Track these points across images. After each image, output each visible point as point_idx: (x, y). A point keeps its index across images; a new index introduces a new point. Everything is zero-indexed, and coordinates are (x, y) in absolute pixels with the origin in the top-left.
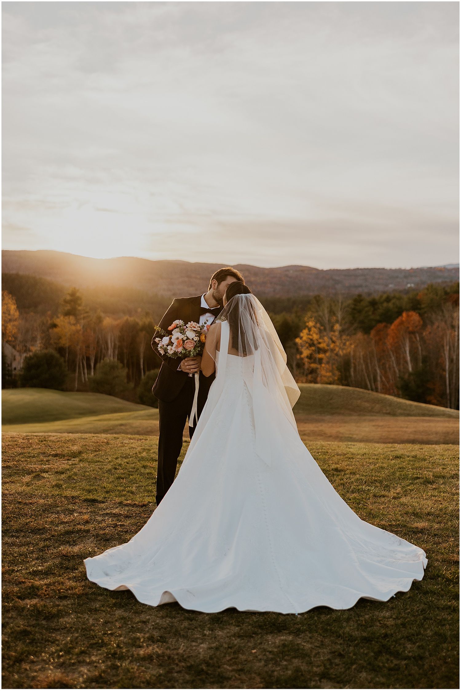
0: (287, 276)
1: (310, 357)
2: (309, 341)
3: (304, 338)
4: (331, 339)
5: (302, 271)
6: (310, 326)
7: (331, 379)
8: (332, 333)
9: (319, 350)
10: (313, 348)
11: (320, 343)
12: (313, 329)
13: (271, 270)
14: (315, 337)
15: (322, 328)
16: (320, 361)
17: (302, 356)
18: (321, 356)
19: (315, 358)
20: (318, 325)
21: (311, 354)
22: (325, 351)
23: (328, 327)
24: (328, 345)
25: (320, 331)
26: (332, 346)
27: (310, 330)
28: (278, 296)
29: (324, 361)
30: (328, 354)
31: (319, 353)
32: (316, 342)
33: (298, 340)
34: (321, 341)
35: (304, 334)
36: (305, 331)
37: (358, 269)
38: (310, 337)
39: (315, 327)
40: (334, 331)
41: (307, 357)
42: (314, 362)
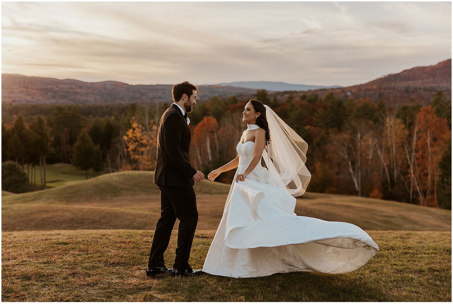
0: (105, 89)
1: (134, 150)
2: (134, 138)
3: (130, 136)
4: (150, 136)
5: (117, 85)
6: (134, 127)
7: (151, 167)
8: (151, 132)
9: (142, 145)
10: (137, 144)
11: (142, 140)
12: (137, 129)
13: (93, 84)
14: (138, 135)
15: (144, 128)
16: (142, 153)
17: (129, 150)
18: (143, 149)
19: (139, 151)
20: (140, 126)
21: (135, 148)
22: (145, 146)
23: (148, 127)
24: (148, 141)
25: (142, 131)
26: (151, 141)
27: (134, 129)
28: (98, 104)
29: (145, 153)
30: (147, 148)
31: (141, 147)
32: (139, 139)
33: (125, 138)
34: (142, 138)
35: (130, 133)
36: (131, 131)
37: (158, 85)
38: (134, 135)
39: (138, 127)
40: (152, 131)
41: (132, 150)
42: (138, 154)
